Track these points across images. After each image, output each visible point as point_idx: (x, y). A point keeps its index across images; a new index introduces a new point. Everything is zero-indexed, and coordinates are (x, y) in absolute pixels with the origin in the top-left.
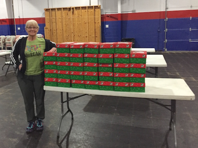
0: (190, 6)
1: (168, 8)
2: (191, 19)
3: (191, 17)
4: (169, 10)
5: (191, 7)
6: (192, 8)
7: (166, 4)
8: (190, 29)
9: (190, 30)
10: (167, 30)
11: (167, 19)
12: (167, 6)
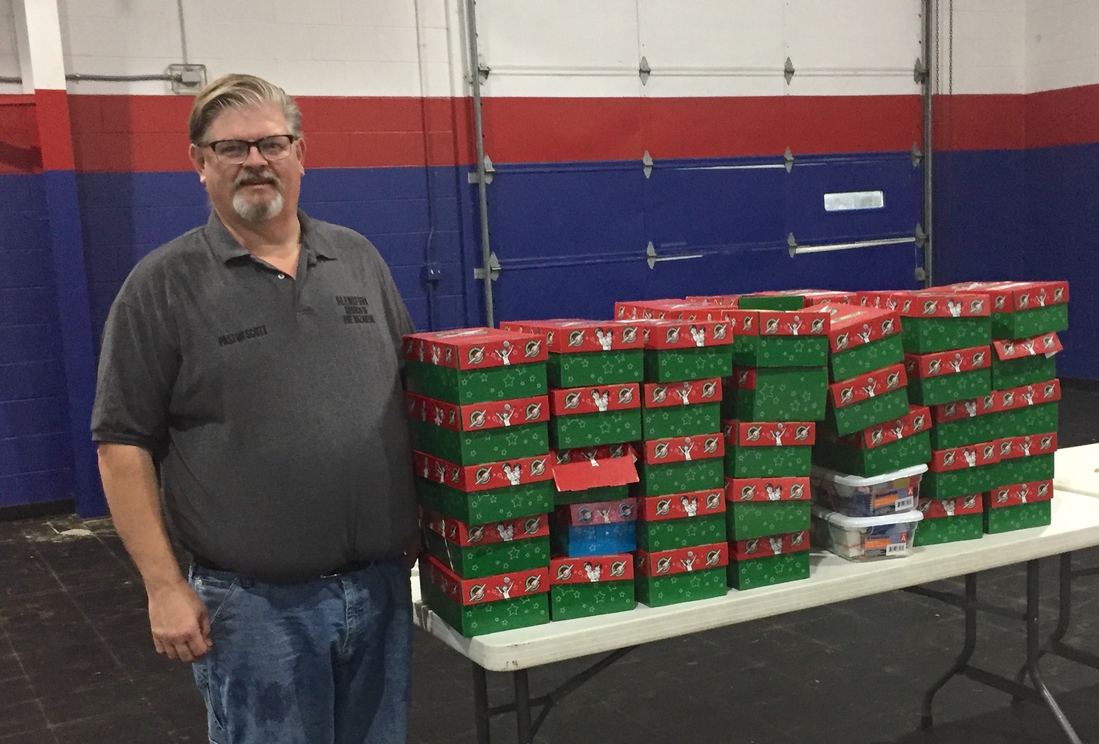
0: (637, 66)
1: (486, 73)
2: (648, 173)
3: (648, 160)
4: (493, 89)
5: (645, 72)
6: (651, 79)
7: (473, 35)
8: (651, 250)
9: (651, 263)
10: (493, 261)
11: (487, 164)
12: (480, 50)
